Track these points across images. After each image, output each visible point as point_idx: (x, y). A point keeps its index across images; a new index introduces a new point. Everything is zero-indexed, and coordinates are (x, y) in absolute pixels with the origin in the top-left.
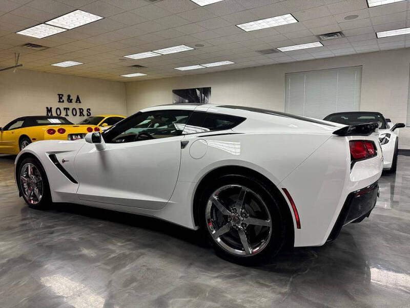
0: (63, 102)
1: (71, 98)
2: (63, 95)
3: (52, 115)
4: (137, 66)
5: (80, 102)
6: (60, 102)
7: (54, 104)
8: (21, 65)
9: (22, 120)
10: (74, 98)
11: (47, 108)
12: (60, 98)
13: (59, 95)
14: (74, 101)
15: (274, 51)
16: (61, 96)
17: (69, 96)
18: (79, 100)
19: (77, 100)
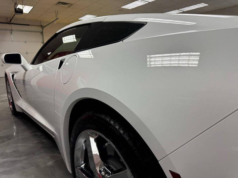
8: (58, 18)
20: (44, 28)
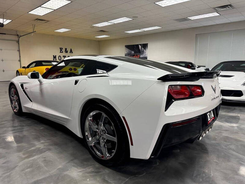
0: (62, 52)
1: (67, 50)
2: (62, 48)
3: (56, 60)
4: (102, 31)
5: (72, 53)
6: (61, 52)
7: (58, 54)
8: (35, 31)
9: (35, 63)
10: (69, 50)
11: (54, 56)
12: (61, 50)
13: (60, 48)
14: (69, 52)
15: (185, 19)
16: (61, 49)
17: (66, 49)
18: (72, 52)
19: (70, 51)
20: (20, 37)
